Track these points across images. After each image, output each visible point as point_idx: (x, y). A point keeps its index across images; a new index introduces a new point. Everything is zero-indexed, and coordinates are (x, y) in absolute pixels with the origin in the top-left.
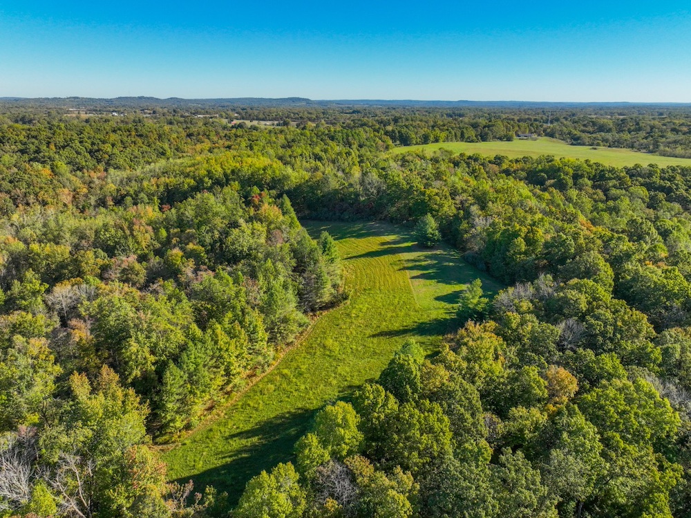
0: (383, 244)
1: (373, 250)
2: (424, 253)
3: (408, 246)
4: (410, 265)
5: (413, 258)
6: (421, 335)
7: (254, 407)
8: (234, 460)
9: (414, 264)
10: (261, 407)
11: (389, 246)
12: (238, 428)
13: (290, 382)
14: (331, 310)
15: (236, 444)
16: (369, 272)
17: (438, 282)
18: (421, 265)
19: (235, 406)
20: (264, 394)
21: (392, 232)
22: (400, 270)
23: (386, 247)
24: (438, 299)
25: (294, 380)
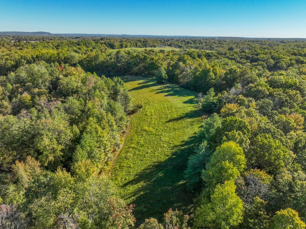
0: (139, 84)
1: (136, 87)
2: (162, 86)
3: (152, 84)
4: (160, 91)
5: (158, 88)
6: (191, 118)
7: (127, 167)
8: (137, 197)
9: (161, 90)
10: (132, 166)
11: (143, 85)
12: (126, 179)
13: (139, 151)
14: (134, 114)
15: (131, 188)
16: (141, 96)
17: (179, 96)
18: (165, 91)
19: (114, 168)
20: (129, 159)
21: (139, 79)
22: (156, 93)
23: (142, 85)
24: (184, 103)
25: (142, 149)
